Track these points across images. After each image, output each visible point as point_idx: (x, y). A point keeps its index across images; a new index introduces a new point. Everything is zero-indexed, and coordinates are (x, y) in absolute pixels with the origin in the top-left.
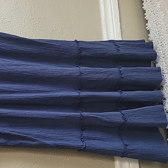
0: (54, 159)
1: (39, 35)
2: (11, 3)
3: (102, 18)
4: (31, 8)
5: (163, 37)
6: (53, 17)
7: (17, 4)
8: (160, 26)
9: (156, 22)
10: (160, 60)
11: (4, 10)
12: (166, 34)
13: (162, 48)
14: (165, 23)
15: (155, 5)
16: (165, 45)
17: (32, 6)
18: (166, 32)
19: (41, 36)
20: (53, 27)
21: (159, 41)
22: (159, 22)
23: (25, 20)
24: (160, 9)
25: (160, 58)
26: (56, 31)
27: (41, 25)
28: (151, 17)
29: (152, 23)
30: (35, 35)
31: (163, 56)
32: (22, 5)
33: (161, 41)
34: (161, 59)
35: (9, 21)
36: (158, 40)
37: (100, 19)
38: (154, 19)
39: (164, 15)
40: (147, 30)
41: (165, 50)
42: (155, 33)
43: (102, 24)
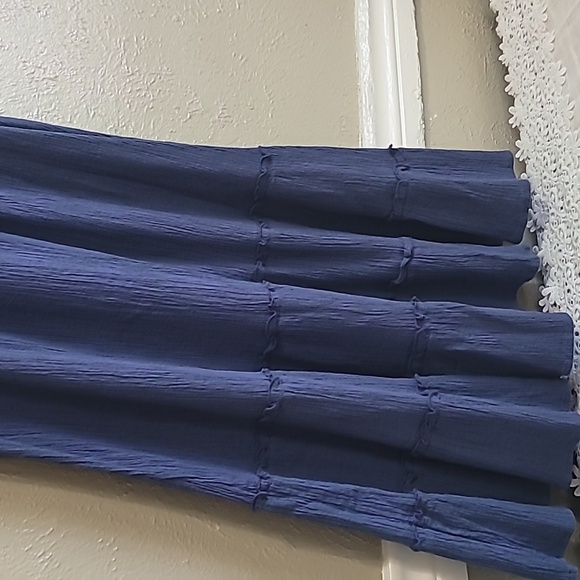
0: (169, 522)
1: (149, 124)
2: (66, 22)
3: (363, 85)
4: (127, 40)
5: (559, 142)
6: (199, 72)
7: (84, 28)
8: (552, 107)
9: (539, 97)
10: (552, 218)
11: (41, 43)
12: (570, 133)
13: (556, 179)
14: (568, 95)
15: (537, 43)
16: (568, 169)
17: (132, 36)
18: (570, 123)
19: (154, 128)
20: (197, 103)
21: (548, 157)
22: (549, 96)
23: (107, 75)
24: (551, 55)
25: (551, 211)
26: (205, 117)
27: (156, 94)
28: (525, 83)
29: (529, 101)
30: (136, 125)
31: (561, 203)
32: (99, 32)
33: (553, 158)
34: (553, 214)
35: (52, 76)
36: (546, 154)
37: (357, 89)
38: (534, 90)
39: (564, 70)
40: (514, 126)
41: (567, 183)
42: (536, 133)
43: (361, 101)
